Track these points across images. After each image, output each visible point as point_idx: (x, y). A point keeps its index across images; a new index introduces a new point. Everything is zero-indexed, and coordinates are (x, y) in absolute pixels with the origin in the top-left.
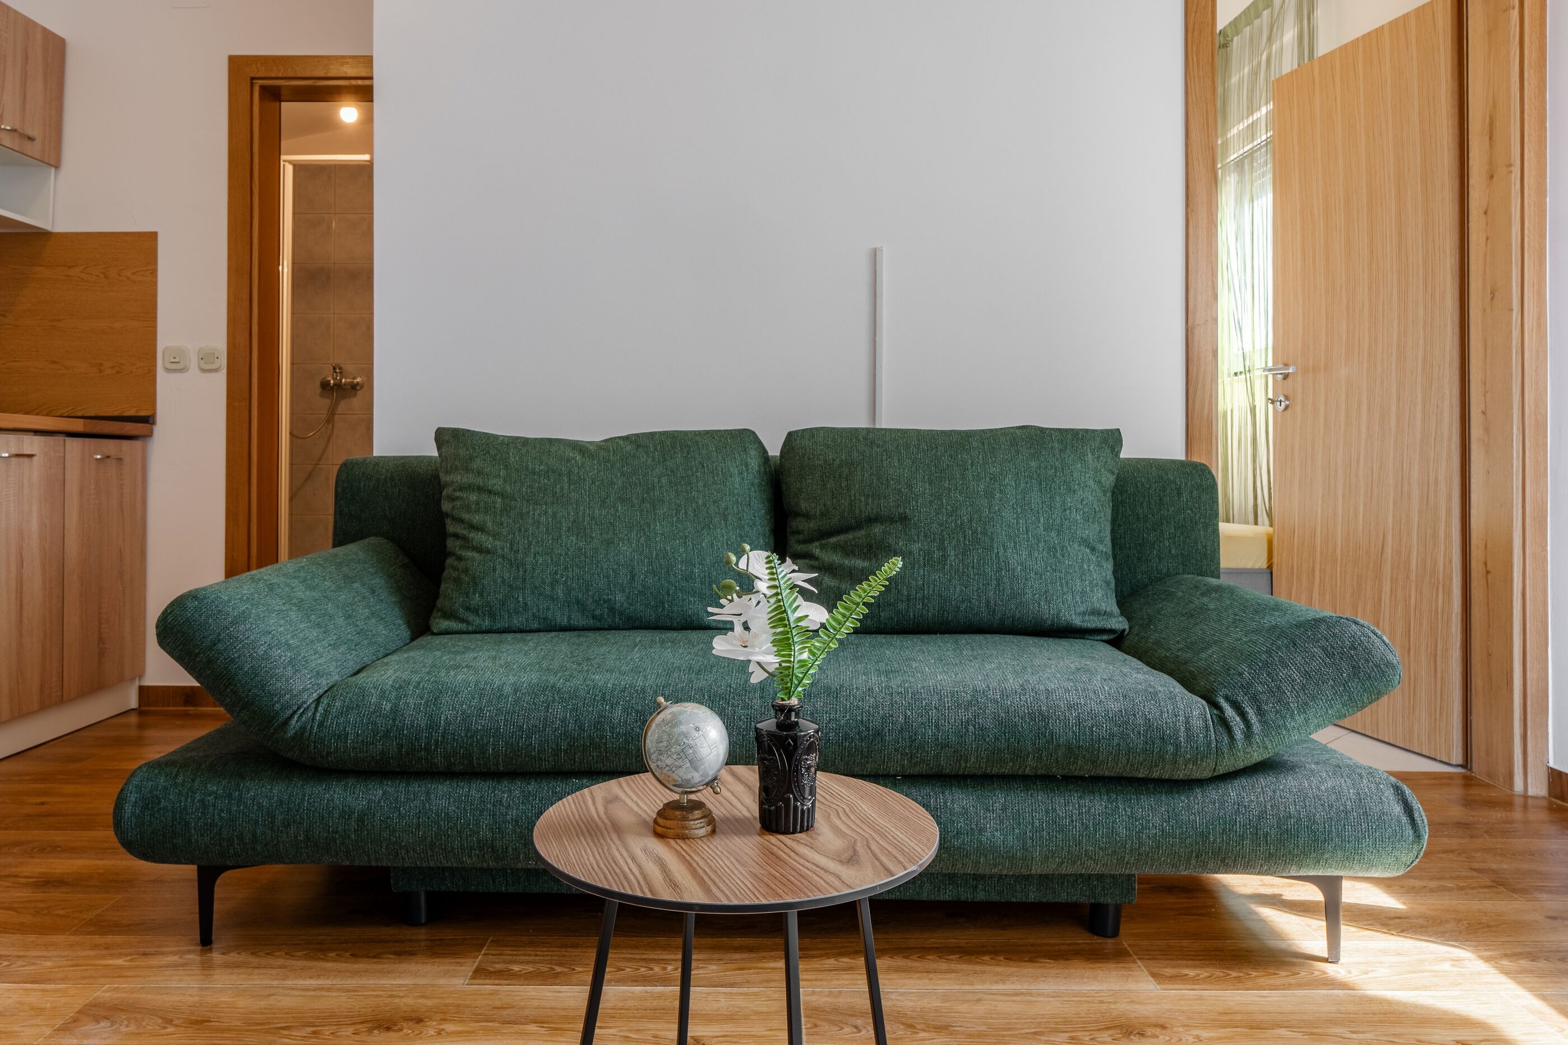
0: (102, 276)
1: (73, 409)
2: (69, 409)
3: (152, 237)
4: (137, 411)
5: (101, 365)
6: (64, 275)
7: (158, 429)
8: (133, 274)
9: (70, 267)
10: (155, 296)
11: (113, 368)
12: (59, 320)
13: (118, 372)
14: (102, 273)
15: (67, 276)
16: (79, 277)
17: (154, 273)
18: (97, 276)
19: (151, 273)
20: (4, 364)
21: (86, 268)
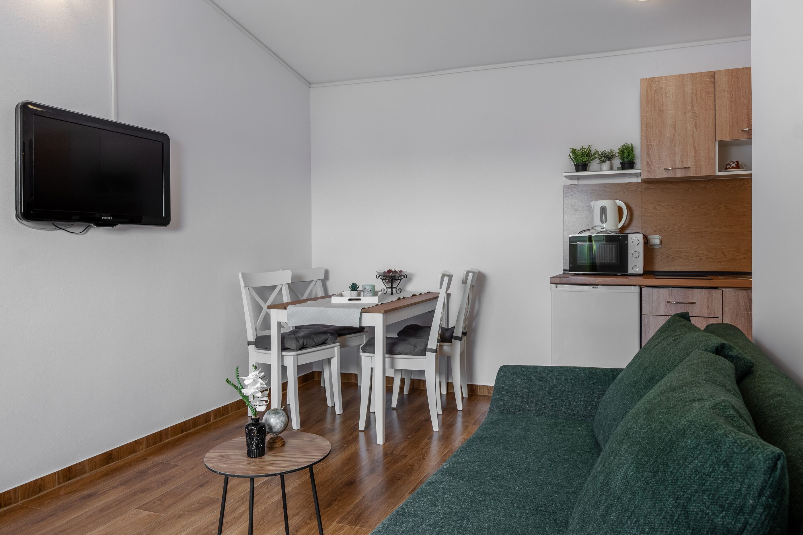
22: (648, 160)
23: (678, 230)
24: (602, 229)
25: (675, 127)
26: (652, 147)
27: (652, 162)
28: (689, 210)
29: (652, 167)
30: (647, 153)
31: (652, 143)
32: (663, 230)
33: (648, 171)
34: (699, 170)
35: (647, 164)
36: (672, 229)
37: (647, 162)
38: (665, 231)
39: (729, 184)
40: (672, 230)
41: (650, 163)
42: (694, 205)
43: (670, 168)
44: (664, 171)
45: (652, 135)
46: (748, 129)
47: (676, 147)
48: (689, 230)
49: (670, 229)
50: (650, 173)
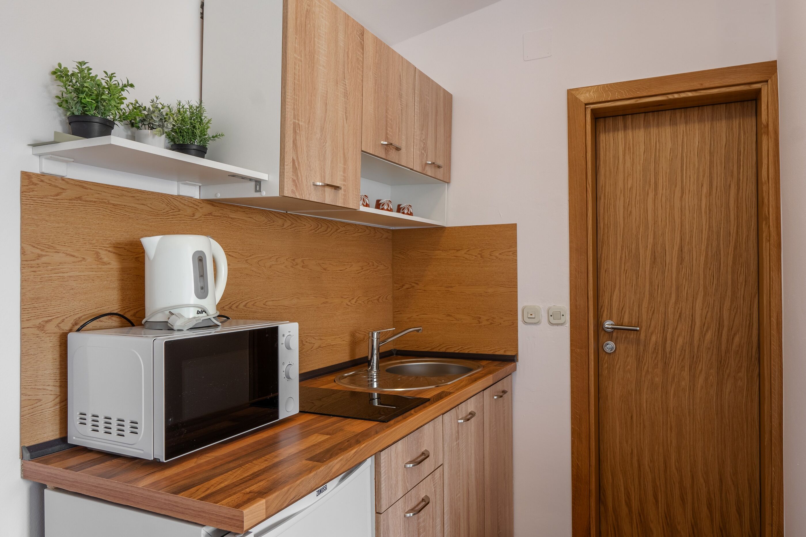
0: (479, 256)
1: (462, 348)
2: (460, 347)
3: (513, 227)
4: (505, 351)
5: (480, 318)
6: (454, 256)
7: (520, 364)
8: (500, 254)
9: (458, 251)
10: (516, 269)
11: (487, 320)
12: (451, 287)
13: (491, 324)
14: (479, 254)
15: (456, 257)
16: (464, 257)
17: (515, 253)
18: (476, 256)
19: (513, 253)
20: (418, 316)
21: (468, 251)
22: (295, 158)
23: (253, 305)
24: (198, 312)
25: (326, 103)
26: (300, 131)
27: (299, 163)
28: (265, 267)
29: (299, 174)
30: (293, 142)
31: (301, 123)
32: (234, 307)
33: (294, 181)
34: (347, 197)
35: (293, 166)
36: (246, 302)
37: (293, 160)
38: (237, 307)
39: (305, 225)
40: (245, 306)
41: (296, 164)
42: (271, 258)
43: (320, 184)
44: (312, 187)
45: (300, 105)
46: (386, 143)
47: (326, 143)
48: (267, 303)
49: (244, 303)
50: (296, 186)
